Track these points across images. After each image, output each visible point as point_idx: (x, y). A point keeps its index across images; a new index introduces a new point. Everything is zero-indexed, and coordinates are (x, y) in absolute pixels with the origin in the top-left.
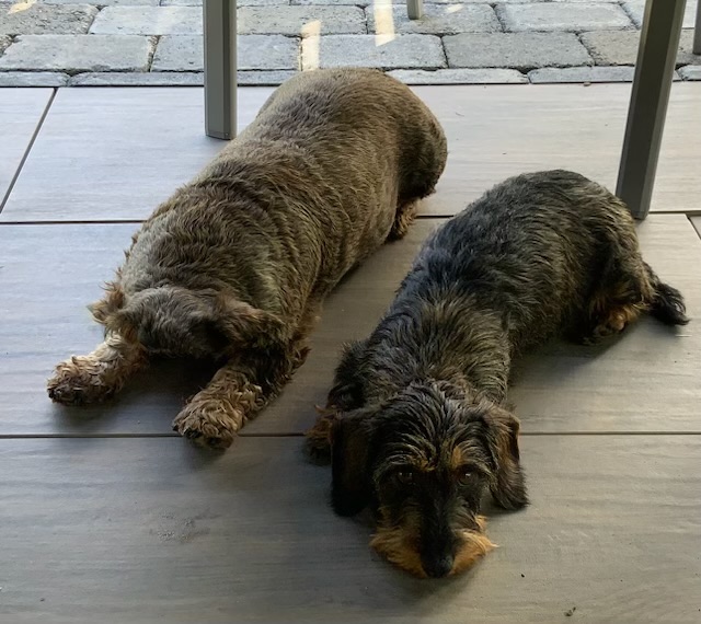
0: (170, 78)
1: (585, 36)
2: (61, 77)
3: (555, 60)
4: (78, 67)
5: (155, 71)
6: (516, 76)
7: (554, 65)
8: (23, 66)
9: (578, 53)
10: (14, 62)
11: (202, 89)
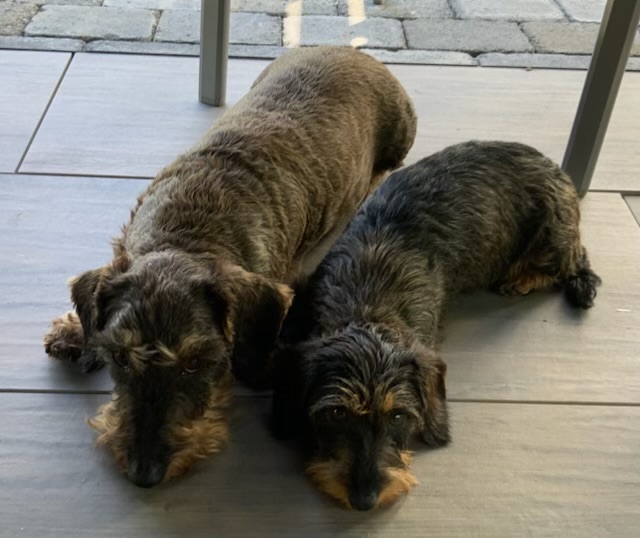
0: (169, 48)
1: (526, 26)
2: (77, 44)
3: (501, 45)
4: (92, 35)
5: (157, 41)
6: (467, 59)
7: (500, 51)
8: (47, 32)
9: (520, 42)
10: (39, 29)
11: (197, 60)
